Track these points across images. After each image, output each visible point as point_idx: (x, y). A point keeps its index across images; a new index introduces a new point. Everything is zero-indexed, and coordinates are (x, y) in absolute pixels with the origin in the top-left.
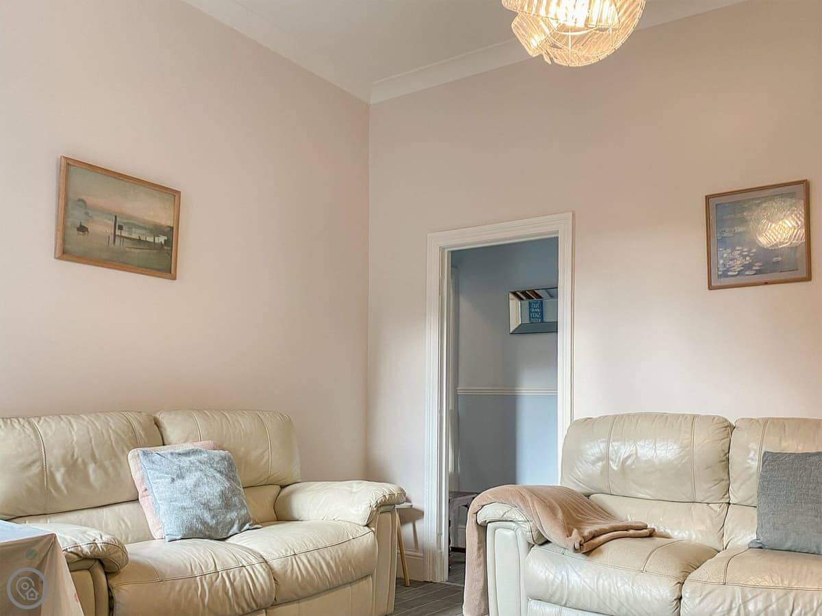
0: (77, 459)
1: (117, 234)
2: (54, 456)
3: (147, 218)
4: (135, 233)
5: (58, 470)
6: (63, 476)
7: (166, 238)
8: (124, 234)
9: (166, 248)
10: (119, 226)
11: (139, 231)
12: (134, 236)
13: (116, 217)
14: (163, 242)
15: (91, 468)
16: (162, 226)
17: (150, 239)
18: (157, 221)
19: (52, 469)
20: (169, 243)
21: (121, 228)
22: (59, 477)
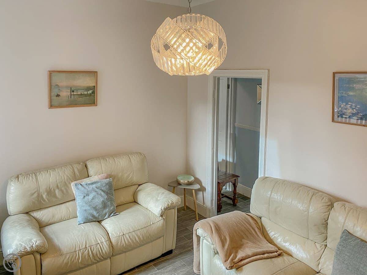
0: (51, 189)
1: (72, 94)
2: (43, 189)
3: (84, 85)
4: (79, 92)
5: (44, 194)
6: (46, 196)
7: (92, 91)
8: (75, 93)
9: (92, 95)
10: (72, 91)
11: (80, 91)
12: (79, 93)
13: (71, 88)
14: (91, 93)
15: (57, 191)
16: (90, 87)
17: (86, 93)
18: (88, 85)
19: (42, 194)
20: (93, 92)
21: (73, 91)
22: (44, 196)
